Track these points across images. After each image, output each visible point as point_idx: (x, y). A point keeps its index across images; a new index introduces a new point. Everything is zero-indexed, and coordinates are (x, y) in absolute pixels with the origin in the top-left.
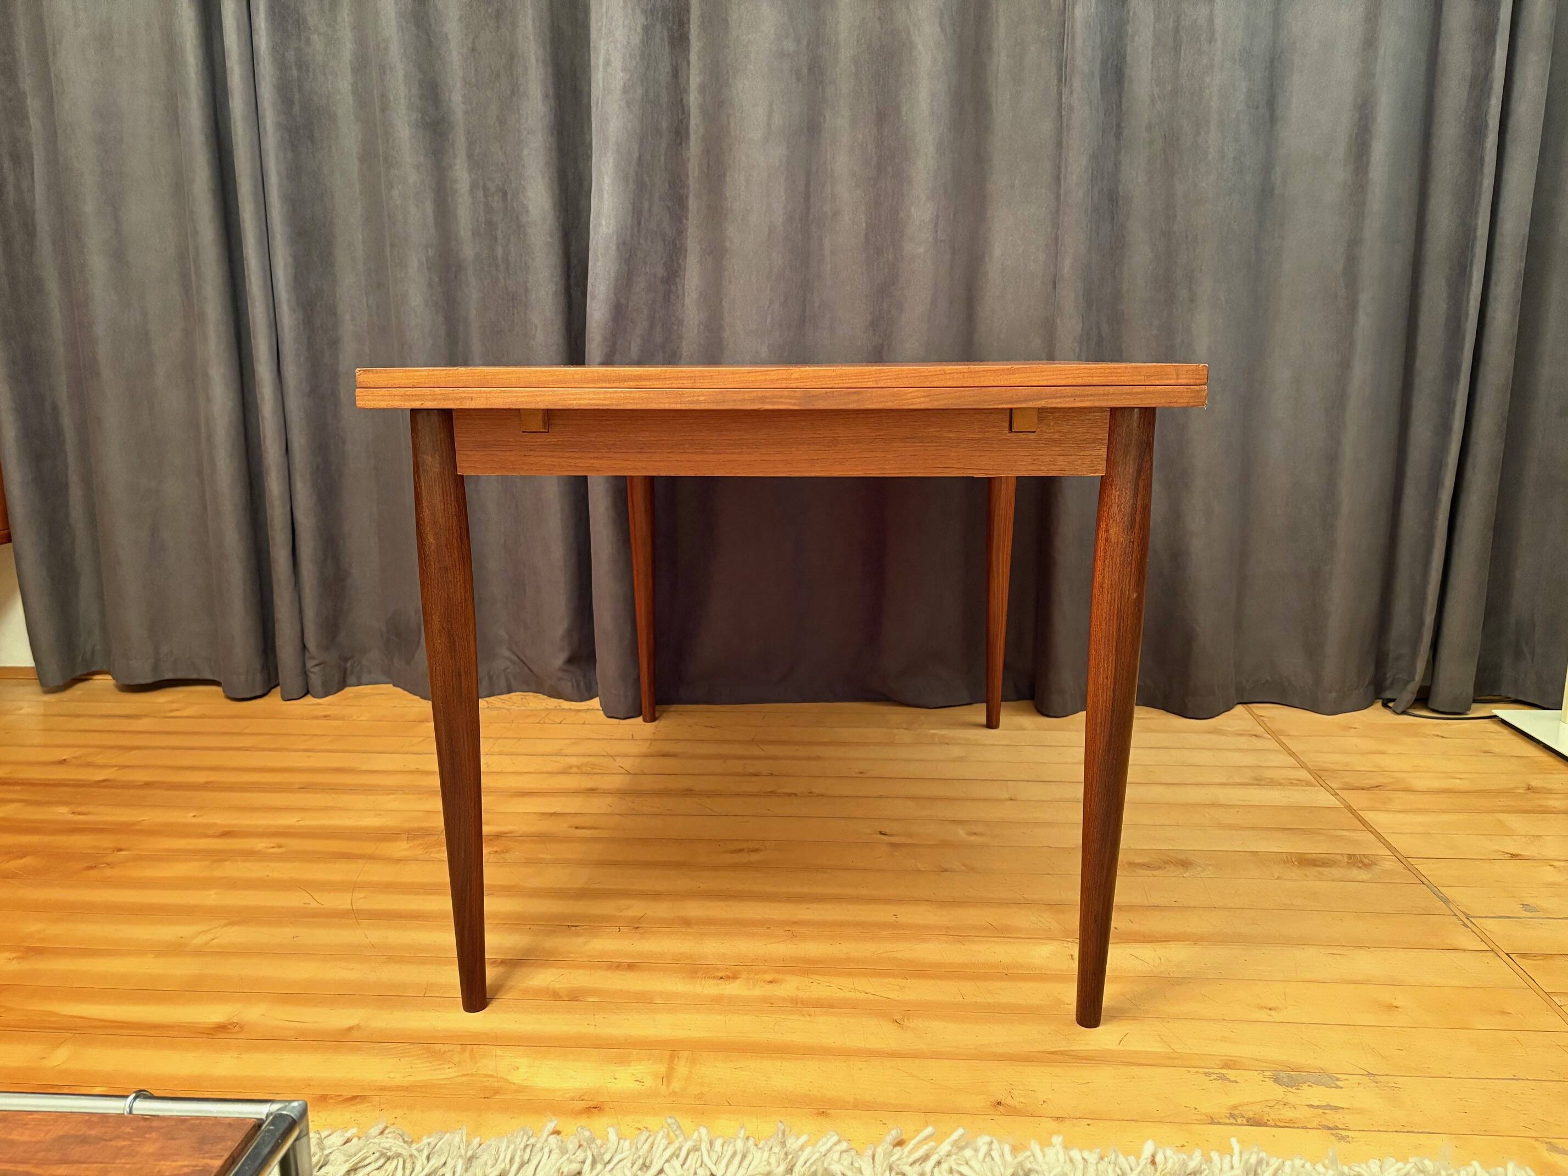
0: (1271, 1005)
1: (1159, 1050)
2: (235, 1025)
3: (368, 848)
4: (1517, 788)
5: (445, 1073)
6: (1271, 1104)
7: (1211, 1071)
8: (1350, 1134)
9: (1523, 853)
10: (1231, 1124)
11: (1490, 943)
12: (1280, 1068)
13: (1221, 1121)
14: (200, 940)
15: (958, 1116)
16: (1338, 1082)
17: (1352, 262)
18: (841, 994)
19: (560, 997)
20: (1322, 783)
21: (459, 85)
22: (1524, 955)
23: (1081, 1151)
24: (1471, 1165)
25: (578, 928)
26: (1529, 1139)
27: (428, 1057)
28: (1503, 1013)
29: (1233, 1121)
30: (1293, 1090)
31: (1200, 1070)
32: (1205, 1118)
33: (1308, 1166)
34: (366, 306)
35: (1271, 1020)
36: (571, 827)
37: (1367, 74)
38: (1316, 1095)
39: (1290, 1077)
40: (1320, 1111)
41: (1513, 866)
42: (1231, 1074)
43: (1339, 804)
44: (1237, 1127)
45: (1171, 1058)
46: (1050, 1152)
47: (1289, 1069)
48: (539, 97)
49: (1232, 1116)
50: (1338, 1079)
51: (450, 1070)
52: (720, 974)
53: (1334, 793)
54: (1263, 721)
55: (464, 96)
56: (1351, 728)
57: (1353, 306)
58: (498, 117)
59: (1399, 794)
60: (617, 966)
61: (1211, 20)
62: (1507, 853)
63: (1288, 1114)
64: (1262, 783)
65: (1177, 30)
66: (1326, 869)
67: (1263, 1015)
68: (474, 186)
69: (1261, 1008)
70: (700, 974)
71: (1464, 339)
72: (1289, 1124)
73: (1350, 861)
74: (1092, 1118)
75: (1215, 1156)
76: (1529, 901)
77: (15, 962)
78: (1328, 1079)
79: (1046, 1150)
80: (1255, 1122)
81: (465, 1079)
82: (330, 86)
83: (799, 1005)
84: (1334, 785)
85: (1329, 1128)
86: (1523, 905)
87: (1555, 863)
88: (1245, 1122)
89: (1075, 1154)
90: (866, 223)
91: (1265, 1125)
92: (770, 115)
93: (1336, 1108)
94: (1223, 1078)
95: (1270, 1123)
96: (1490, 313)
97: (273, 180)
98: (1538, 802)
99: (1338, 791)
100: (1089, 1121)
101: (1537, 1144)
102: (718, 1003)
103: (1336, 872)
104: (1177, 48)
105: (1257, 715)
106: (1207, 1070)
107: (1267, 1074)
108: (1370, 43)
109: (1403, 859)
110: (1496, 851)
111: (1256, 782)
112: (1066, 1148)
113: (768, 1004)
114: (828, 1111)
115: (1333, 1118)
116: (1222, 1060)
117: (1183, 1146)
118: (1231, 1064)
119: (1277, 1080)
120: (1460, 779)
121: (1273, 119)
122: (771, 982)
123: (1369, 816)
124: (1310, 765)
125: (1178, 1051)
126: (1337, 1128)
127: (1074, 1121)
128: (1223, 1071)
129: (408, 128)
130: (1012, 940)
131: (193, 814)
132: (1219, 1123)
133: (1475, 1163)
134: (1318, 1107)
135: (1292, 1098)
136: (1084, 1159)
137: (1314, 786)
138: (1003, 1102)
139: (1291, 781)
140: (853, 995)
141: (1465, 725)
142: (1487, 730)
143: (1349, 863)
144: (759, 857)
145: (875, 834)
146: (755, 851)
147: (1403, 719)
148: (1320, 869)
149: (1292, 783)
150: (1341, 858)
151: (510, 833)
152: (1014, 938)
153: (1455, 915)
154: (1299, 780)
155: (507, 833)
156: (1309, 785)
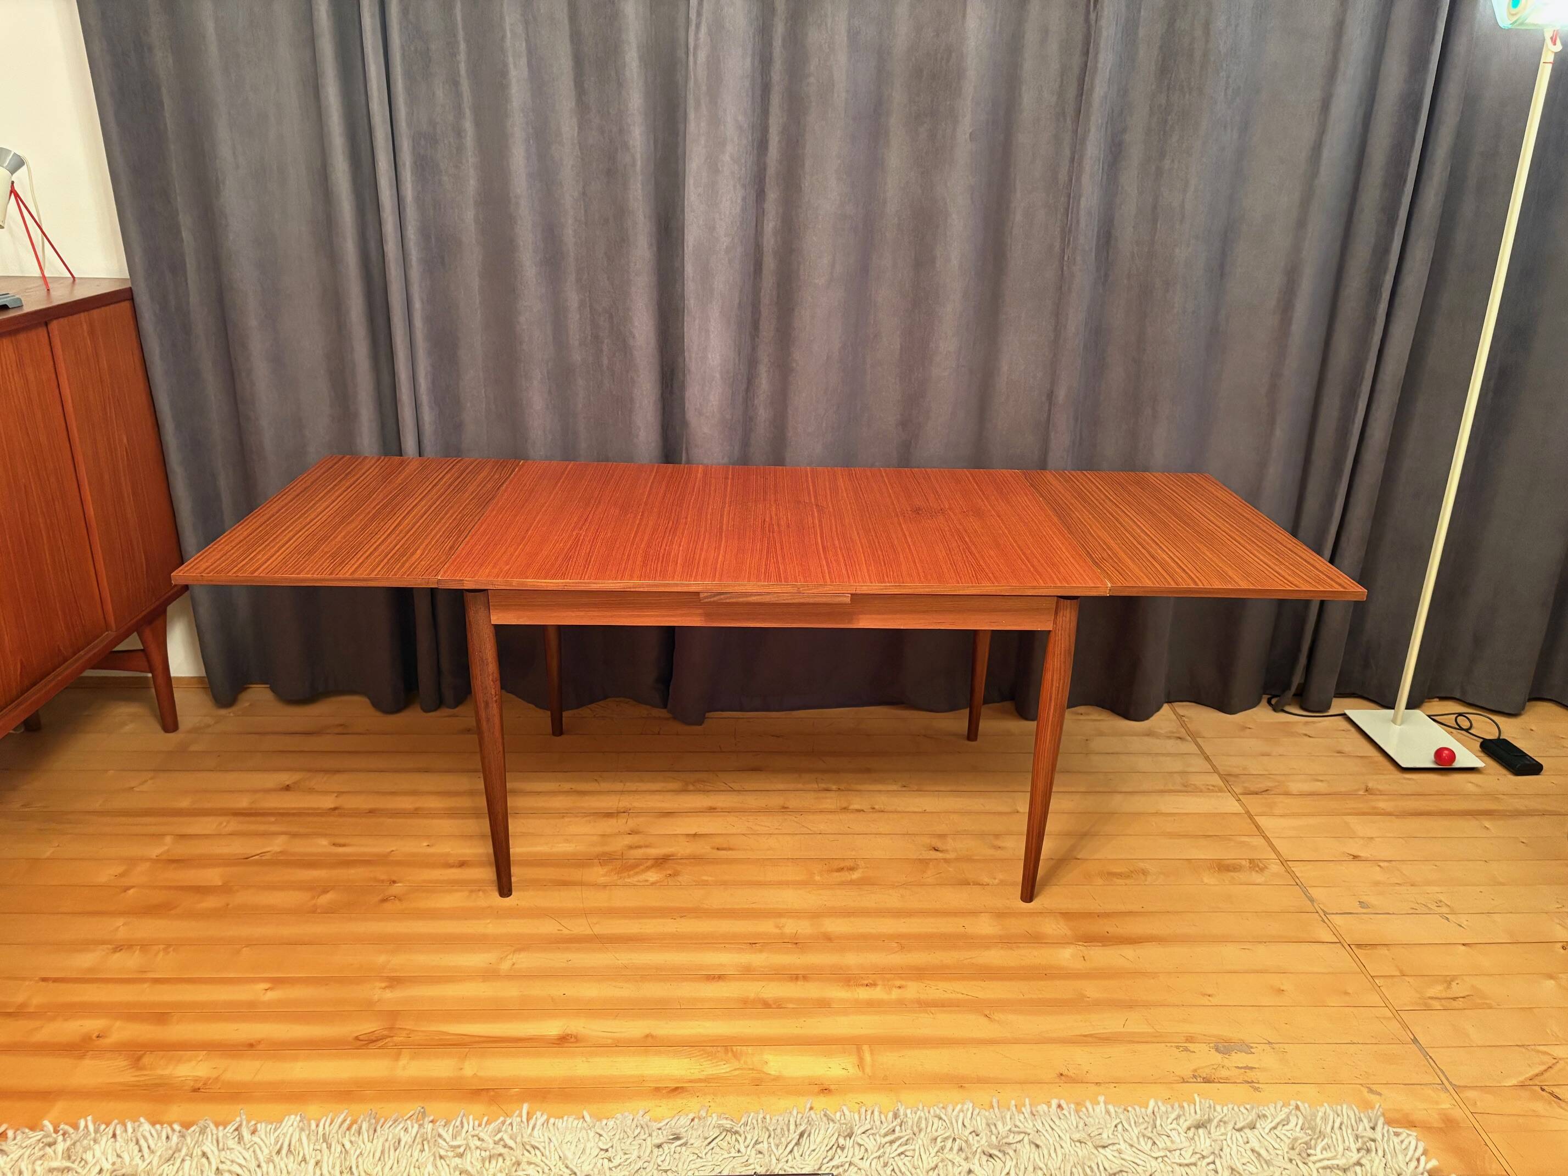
0: (1209, 992)
1: (1146, 1030)
2: (571, 1036)
3: (576, 874)
4: (1358, 790)
5: (723, 1069)
6: (1215, 1067)
7: (1180, 1044)
8: (1260, 1086)
9: (1362, 855)
10: (1195, 1082)
11: (1339, 936)
12: (1219, 1041)
13: (1189, 1080)
14: (505, 966)
15: (1040, 1085)
16: (1252, 1050)
17: (1273, 389)
18: (947, 996)
19: (770, 1005)
20: (1229, 788)
21: (570, 221)
22: (1359, 946)
23: (1114, 1106)
24: (1323, 1106)
25: (757, 945)
26: (1358, 1086)
27: (707, 1057)
28: (1346, 993)
29: (1195, 1080)
30: (1227, 1056)
31: (1173, 1044)
32: (1178, 1078)
33: (1236, 1108)
34: (484, 395)
35: (1210, 1004)
36: (713, 848)
37: (1296, 248)
38: (1239, 1059)
39: (1224, 1047)
40: (1243, 1070)
41: (1354, 867)
42: (1191, 1046)
43: (1241, 810)
44: (1197, 1084)
45: (1155, 1037)
46: (1098, 1109)
47: (1222, 1041)
48: (646, 246)
49: (1195, 1076)
50: (1252, 1048)
51: (725, 1066)
52: (866, 982)
53: (1237, 799)
54: (1184, 721)
55: (575, 231)
56: (1246, 728)
57: (1272, 422)
58: (606, 253)
59: (1281, 798)
60: (795, 978)
61: (1182, 206)
62: (1351, 855)
63: (1224, 1073)
64: (1189, 789)
65: (1155, 207)
66: (1236, 874)
67: (1205, 1001)
68: (582, 304)
69: (1204, 995)
70: (852, 983)
71: (1348, 450)
72: (1226, 1081)
73: (1251, 866)
74: (1117, 1082)
75: (1185, 1105)
76: (1364, 899)
77: (387, 991)
78: (1247, 1048)
79: (1095, 1107)
80: (1207, 1081)
81: (737, 1073)
82: (456, 218)
83: (925, 1005)
84: (1238, 790)
85: (1249, 1083)
86: (1359, 902)
87: (1382, 864)
88: (1202, 1081)
89: (1111, 1108)
90: (901, 344)
91: (1213, 1082)
92: (833, 265)
93: (1251, 1068)
94: (1186, 1049)
95: (1216, 1080)
96: (1369, 431)
97: (417, 305)
98: (1373, 804)
99: (1240, 796)
100: (1115, 1085)
101: (1362, 1088)
102: (871, 1006)
103: (1241, 876)
104: (1155, 221)
105: (1179, 715)
106: (1177, 1044)
107: (1211, 1045)
108: (1302, 223)
109: (1284, 862)
110: (1344, 853)
111: (1184, 789)
112: (1105, 1103)
113: (901, 1005)
114: (964, 1085)
115: (1251, 1075)
116: (1184, 1036)
117: (1169, 1099)
118: (1190, 1039)
119: (1217, 1050)
120: (1322, 781)
121: (1222, 275)
122: (900, 987)
123: (1261, 821)
124: (1220, 769)
125: (1159, 1031)
126: (1253, 1082)
127: (1107, 1085)
128: (1186, 1045)
129: (534, 267)
130: (1043, 945)
131: (425, 844)
132: (1187, 1082)
133: (1326, 1104)
134: (1241, 1068)
135: (1226, 1062)
136: (1115, 1111)
137: (1225, 792)
138: (1064, 1074)
139: (1207, 787)
140: (953, 996)
141: (1325, 723)
142: (1340, 729)
143: (1250, 868)
144: (855, 875)
145: (930, 850)
146: (852, 869)
147: (1282, 717)
148: (1232, 874)
149: (1209, 789)
150: (1245, 863)
151: (673, 856)
152: (1045, 943)
153: (1317, 912)
154: (1213, 786)
155: (670, 856)
156: (1221, 790)
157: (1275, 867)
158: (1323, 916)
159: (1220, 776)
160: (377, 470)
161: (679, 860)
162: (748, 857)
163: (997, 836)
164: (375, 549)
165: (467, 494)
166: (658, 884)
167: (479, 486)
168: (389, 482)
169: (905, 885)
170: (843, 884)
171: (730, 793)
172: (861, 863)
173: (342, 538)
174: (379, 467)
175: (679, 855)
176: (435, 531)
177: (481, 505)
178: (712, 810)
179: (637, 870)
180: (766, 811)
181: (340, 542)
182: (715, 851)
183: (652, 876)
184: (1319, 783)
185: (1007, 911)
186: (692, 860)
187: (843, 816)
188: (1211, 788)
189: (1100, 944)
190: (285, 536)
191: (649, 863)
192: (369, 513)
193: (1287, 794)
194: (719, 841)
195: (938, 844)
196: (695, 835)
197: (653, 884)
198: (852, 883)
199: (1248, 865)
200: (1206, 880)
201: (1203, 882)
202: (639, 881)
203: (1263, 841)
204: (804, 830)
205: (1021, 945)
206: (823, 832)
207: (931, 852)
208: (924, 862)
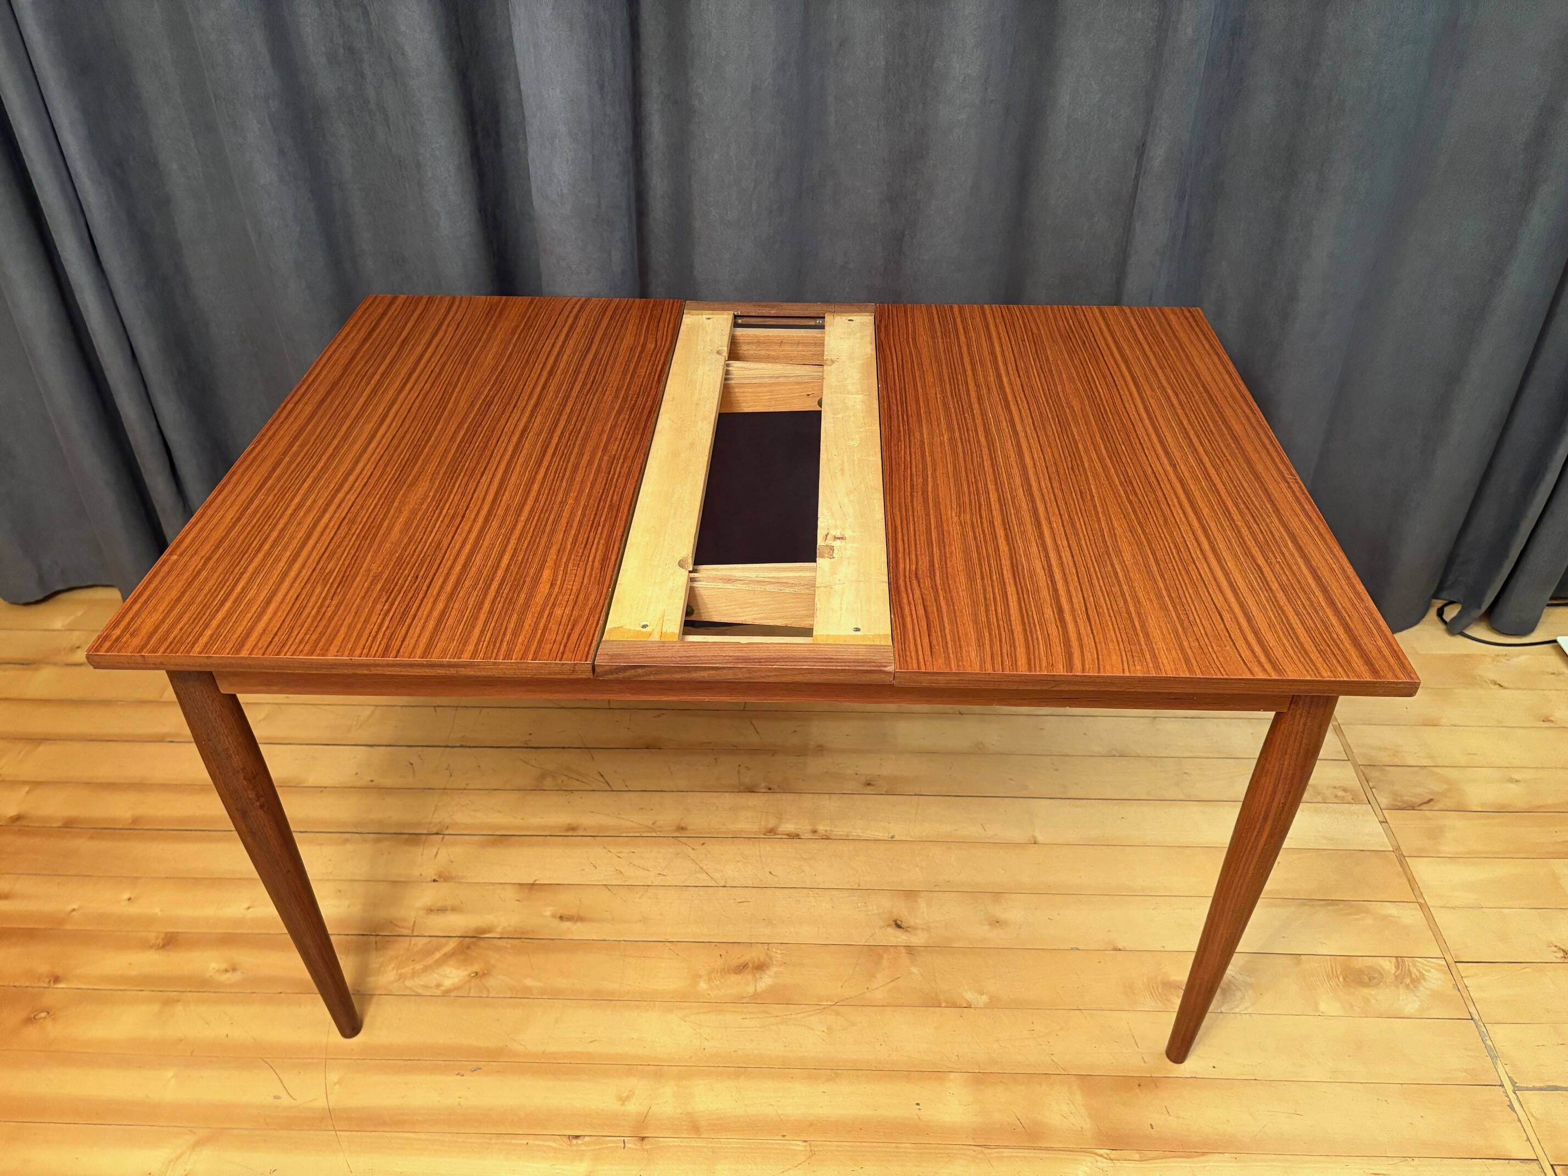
11: (1536, 1145)
20: (1370, 795)
43: (1387, 844)
53: (1382, 818)
59: (1451, 819)
62: (1560, 949)
66: (1372, 993)
73: (1398, 972)
84: (1384, 800)
99: (1387, 813)
103: (1380, 999)
109: (1450, 963)
110: (1549, 944)
123: (1418, 868)
124: (1359, 754)
137: (1363, 803)
139: (1335, 792)
141: (1523, 658)
142: (1548, 670)
143: (1396, 977)
144: (766, 981)
145: (889, 926)
146: (760, 967)
147: (1459, 645)
148: (1366, 991)
149: (1336, 796)
150: (1388, 966)
151: (490, 932)
152: (1047, 1149)
153: (1502, 1086)
154: (1345, 790)
155: (484, 932)
156: (1356, 800)
157: (1435, 979)
158: (1512, 1096)
159: (1356, 766)
160: (449, 335)
161: (495, 941)
162: (604, 937)
163: (997, 895)
164: (465, 566)
165: (608, 397)
166: (453, 994)
167: (625, 373)
168: (473, 366)
169: (840, 1004)
170: (739, 1001)
171: (605, 793)
172: (777, 955)
173: (401, 532)
174: (453, 326)
175: (499, 930)
176: (567, 508)
177: (637, 428)
178: (571, 830)
179: (430, 961)
180: (650, 835)
181: (400, 541)
182: (556, 922)
183: (452, 975)
184: (1512, 786)
185: (995, 1070)
186: (517, 942)
187: (767, 848)
188: (1340, 793)
189: (1137, 1156)
190: (299, 524)
191: (452, 944)
192: (446, 451)
193: (1461, 809)
194: (568, 901)
195: (901, 909)
196: (533, 885)
197: (446, 993)
198: (756, 999)
199: (1393, 970)
200: (1323, 1007)
201: (1317, 1010)
202: (426, 987)
203: (1419, 914)
204: (703, 879)
205: (1006, 1152)
206: (730, 883)
207: (889, 929)
208: (875, 952)
